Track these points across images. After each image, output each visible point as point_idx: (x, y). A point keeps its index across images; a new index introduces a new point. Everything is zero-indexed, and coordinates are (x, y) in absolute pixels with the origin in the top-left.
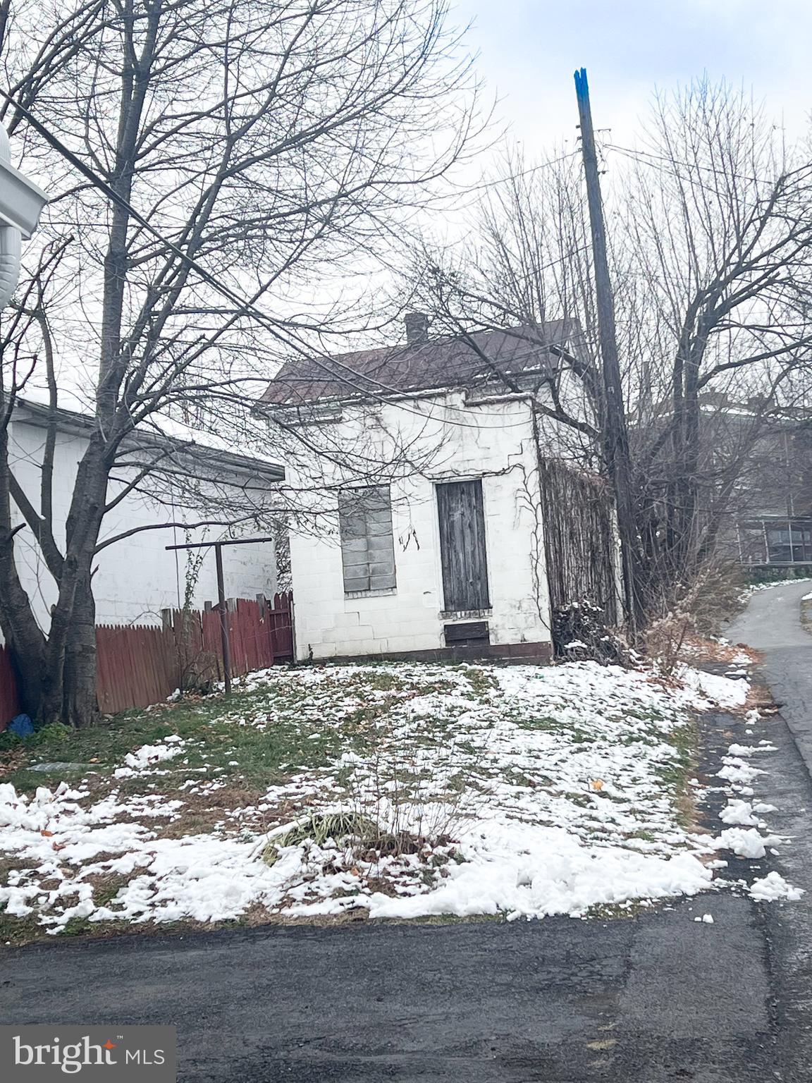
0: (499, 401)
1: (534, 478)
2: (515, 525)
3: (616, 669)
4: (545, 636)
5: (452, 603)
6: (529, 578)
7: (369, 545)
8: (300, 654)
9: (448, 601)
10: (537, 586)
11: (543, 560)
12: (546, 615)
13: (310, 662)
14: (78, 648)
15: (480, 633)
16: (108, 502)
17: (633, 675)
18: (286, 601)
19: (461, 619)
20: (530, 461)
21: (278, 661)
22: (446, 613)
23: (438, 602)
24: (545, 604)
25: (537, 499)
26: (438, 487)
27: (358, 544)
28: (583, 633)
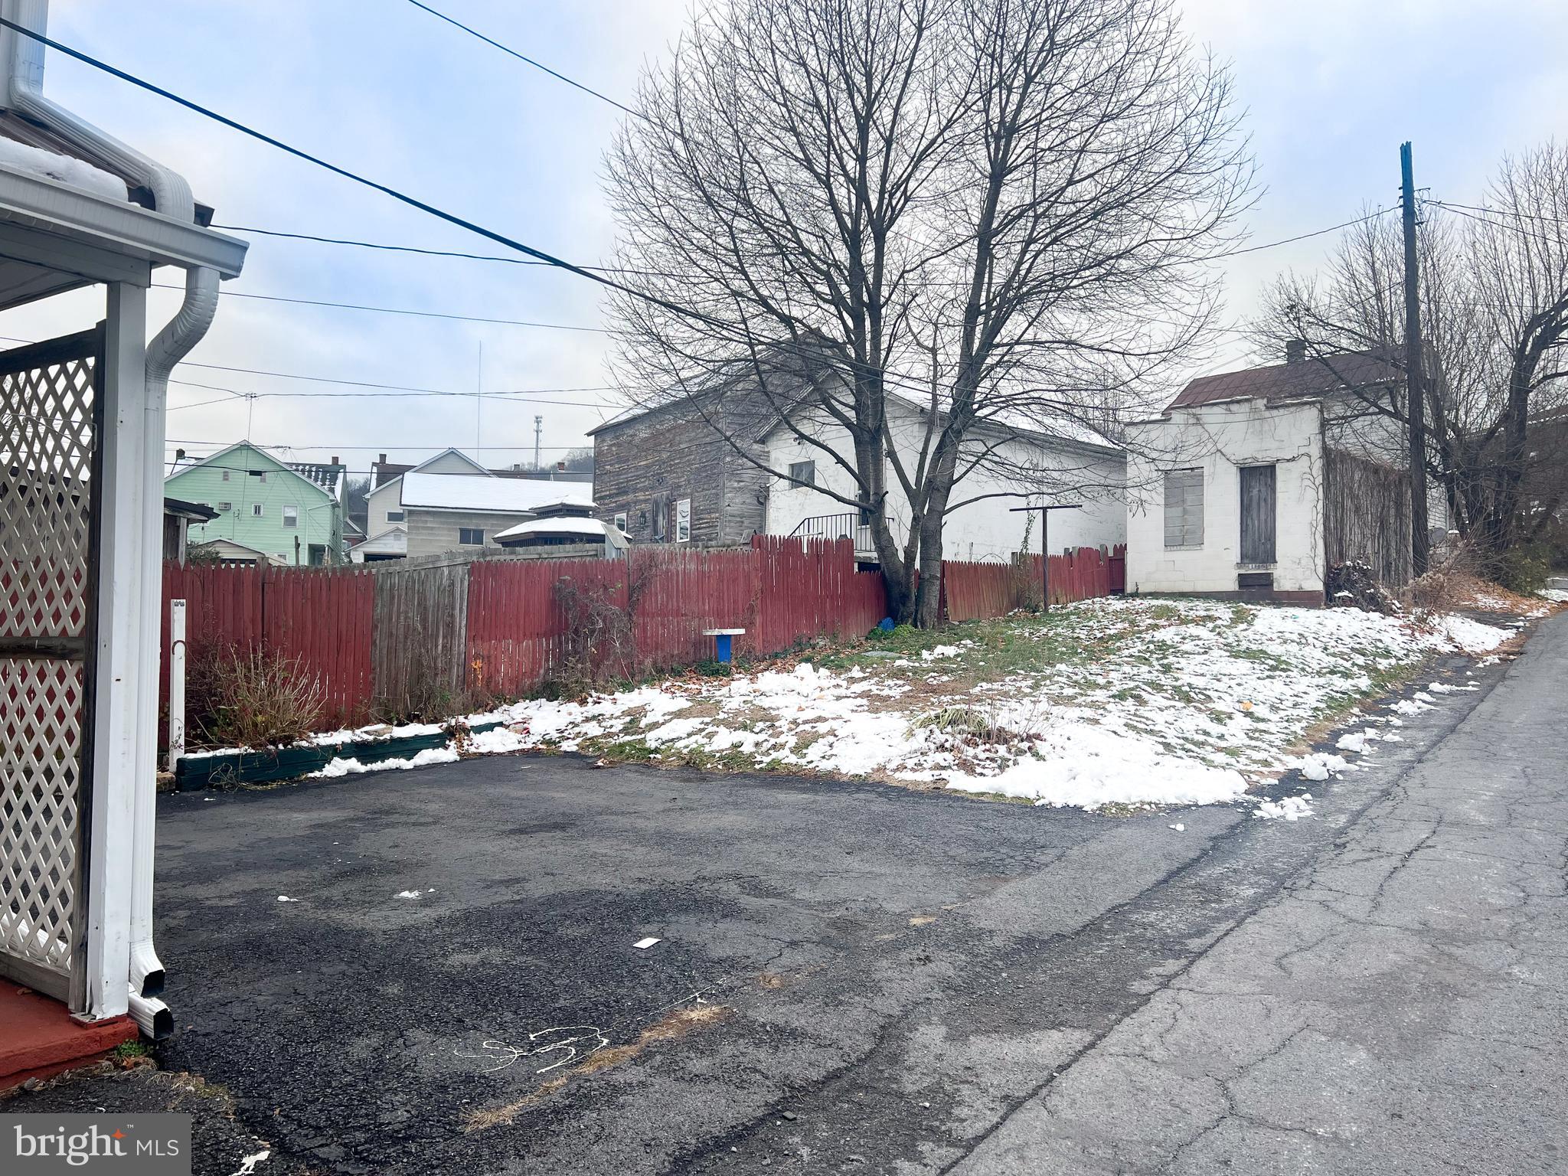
0: (1293, 405)
1: (1318, 464)
2: (1300, 500)
3: (1375, 616)
4: (1319, 586)
5: (1245, 557)
6: (1308, 541)
7: (1185, 512)
8: (1130, 588)
9: (1243, 556)
10: (1314, 547)
11: (1321, 528)
12: (1321, 570)
13: (1135, 595)
14: (927, 576)
15: (1267, 581)
16: (955, 478)
17: (1390, 620)
18: (1121, 550)
19: (1252, 569)
20: (1315, 450)
21: (1114, 592)
22: (1239, 565)
23: (1235, 555)
24: (1320, 562)
25: (1319, 480)
26: (1242, 470)
27: (1177, 511)
28: (1350, 585)
